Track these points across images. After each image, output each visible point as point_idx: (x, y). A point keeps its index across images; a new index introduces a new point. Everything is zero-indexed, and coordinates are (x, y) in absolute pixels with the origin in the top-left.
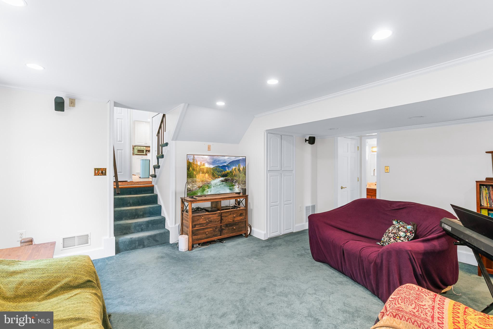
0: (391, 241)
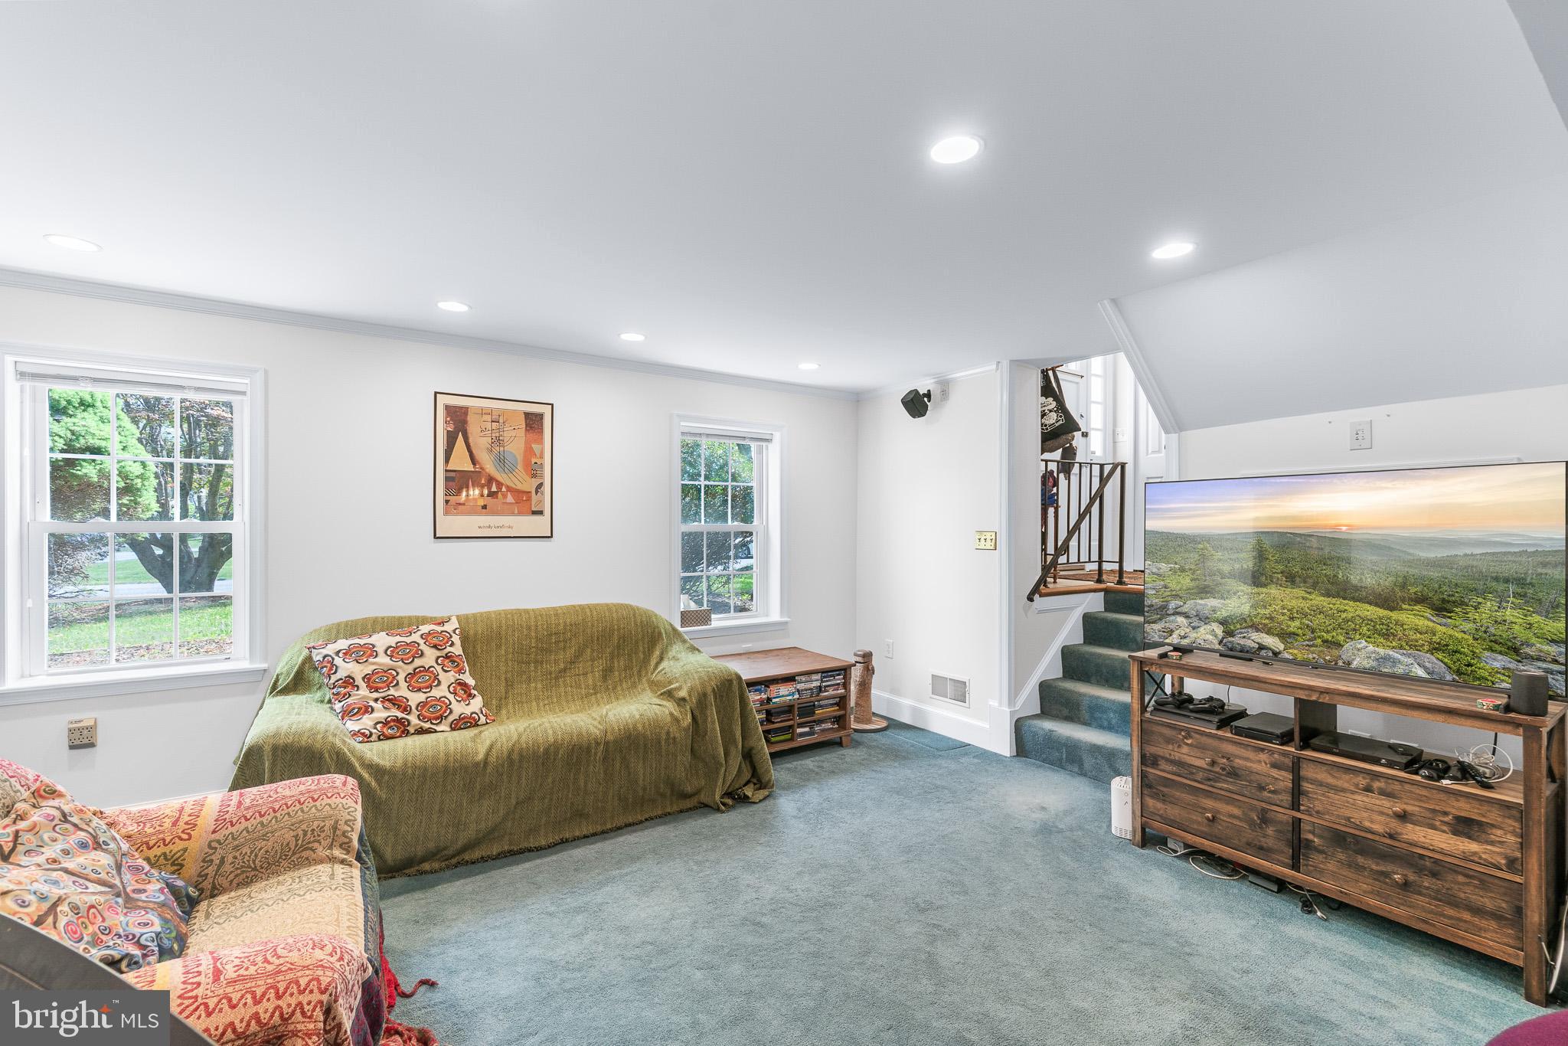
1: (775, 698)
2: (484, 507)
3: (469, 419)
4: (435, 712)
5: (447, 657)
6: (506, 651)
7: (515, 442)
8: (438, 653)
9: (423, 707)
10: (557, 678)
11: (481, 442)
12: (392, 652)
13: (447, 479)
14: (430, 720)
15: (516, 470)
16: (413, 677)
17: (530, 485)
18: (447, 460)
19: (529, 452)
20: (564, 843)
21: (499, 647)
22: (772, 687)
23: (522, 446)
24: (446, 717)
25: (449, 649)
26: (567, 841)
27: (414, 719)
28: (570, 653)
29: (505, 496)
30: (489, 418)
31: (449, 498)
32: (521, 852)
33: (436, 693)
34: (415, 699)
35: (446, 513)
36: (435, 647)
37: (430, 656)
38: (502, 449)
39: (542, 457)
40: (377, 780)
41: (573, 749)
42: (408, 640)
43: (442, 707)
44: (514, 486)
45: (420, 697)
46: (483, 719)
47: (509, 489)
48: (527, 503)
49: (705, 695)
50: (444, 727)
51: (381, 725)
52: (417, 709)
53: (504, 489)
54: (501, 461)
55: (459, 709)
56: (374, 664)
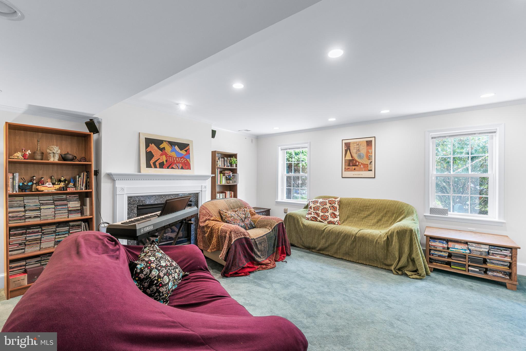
0: (164, 292)
1: (451, 248)
2: (355, 169)
3: (350, 145)
4: (325, 218)
5: (332, 206)
6: (350, 209)
7: (363, 150)
8: (331, 205)
9: (322, 216)
10: (363, 219)
11: (353, 151)
12: (321, 203)
13: (345, 162)
14: (323, 219)
15: (364, 158)
16: (323, 209)
17: (368, 162)
18: (345, 157)
19: (368, 152)
20: (342, 259)
21: (349, 207)
22: (450, 243)
23: (366, 151)
24: (327, 220)
25: (333, 205)
26: (343, 259)
27: (319, 218)
28: (368, 213)
29: (360, 166)
30: (356, 144)
31: (345, 167)
32: (333, 257)
33: (326, 214)
34: (321, 214)
35: (345, 171)
36: (330, 203)
37: (328, 205)
38: (360, 152)
39: (372, 153)
40: (303, 227)
41: (345, 235)
42: (325, 201)
43: (326, 217)
44: (363, 163)
45: (322, 214)
46: (337, 223)
47: (362, 164)
48: (367, 168)
49: (394, 232)
50: (326, 222)
51: (312, 217)
52: (321, 216)
53: (360, 164)
54: (359, 156)
55: (330, 219)
56: (316, 205)
